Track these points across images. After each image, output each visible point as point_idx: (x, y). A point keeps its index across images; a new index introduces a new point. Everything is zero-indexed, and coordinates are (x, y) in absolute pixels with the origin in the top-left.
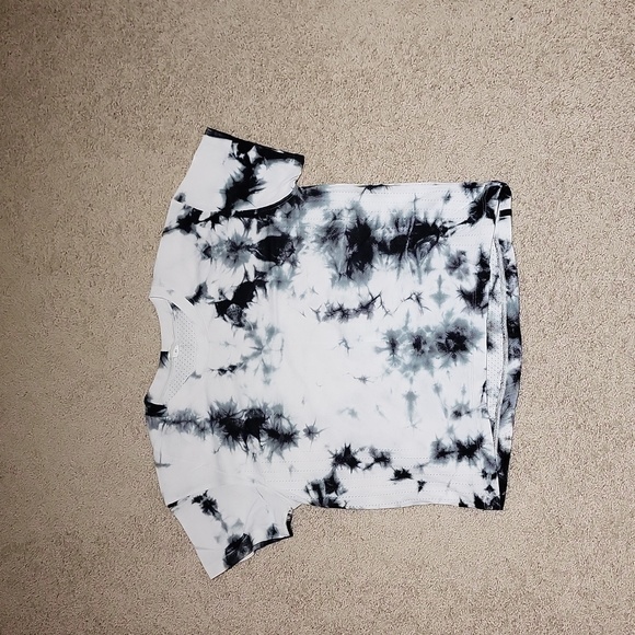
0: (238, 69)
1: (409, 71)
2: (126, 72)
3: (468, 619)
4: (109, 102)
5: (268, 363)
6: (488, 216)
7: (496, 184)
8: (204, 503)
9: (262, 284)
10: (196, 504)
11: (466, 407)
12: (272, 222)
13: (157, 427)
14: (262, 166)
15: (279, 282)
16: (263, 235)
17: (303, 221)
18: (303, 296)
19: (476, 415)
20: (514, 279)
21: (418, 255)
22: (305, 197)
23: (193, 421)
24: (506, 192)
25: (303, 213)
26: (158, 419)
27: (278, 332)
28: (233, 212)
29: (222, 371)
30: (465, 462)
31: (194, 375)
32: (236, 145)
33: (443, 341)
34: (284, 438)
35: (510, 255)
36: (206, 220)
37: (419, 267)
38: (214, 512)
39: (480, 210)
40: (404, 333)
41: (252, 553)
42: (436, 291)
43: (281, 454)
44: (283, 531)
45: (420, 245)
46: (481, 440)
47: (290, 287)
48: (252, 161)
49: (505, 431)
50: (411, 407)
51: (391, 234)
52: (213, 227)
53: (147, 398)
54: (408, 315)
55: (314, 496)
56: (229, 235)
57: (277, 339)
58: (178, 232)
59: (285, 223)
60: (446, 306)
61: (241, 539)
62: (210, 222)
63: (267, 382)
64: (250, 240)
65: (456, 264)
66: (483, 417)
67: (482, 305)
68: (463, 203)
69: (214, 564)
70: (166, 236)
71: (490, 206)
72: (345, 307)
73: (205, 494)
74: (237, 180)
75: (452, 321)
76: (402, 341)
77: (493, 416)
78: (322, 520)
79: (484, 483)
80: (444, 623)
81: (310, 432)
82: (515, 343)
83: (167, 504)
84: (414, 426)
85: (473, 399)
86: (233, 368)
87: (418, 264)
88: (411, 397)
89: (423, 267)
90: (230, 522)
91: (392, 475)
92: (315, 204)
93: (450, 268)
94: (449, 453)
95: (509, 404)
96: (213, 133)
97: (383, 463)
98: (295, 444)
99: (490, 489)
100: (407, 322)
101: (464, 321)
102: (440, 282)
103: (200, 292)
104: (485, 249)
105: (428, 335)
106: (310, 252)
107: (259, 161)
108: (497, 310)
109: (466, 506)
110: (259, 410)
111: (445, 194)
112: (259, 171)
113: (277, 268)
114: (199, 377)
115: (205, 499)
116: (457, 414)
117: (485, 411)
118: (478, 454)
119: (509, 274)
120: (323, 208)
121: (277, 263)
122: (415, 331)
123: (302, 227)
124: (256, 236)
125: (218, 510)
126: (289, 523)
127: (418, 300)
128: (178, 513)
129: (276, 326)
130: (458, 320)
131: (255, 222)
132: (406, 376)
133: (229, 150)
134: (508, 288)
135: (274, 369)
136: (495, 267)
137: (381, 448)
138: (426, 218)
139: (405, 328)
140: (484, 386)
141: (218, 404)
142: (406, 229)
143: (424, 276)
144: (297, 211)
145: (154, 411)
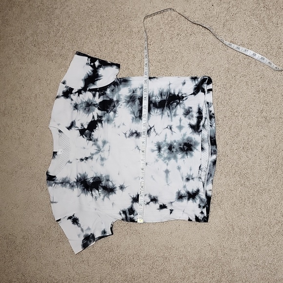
0: (91, 26)
1: (167, 27)
2: (40, 26)
3: (192, 271)
4: (32, 39)
5: (103, 156)
6: (202, 91)
7: (205, 77)
8: (73, 219)
9: (101, 121)
10: (69, 220)
11: (192, 176)
12: (105, 94)
13: (52, 186)
14: (101, 69)
15: (108, 121)
16: (101, 99)
17: (120, 93)
18: (119, 127)
19: (196, 180)
20: (213, 119)
21: (171, 108)
22: (121, 82)
23: (68, 182)
24: (210, 81)
25: (119, 90)
26: (52, 182)
27: (107, 142)
28: (88, 89)
29: (82, 160)
30: (191, 201)
31: (69, 162)
32: (89, 59)
33: (182, 147)
34: (110, 190)
35: (212, 109)
36: (76, 93)
37: (171, 114)
38: (77, 223)
39: (198, 89)
40: (164, 143)
41: (95, 242)
42: (178, 124)
43: (108, 197)
44: (109, 232)
45: (172, 104)
46: (198, 191)
47: (113, 122)
48: (96, 66)
49: (209, 187)
50: (167, 176)
51: (158, 99)
52: (79, 95)
53: (47, 172)
54: (166, 135)
55: (123, 216)
56: (86, 99)
57: (107, 146)
58: (63, 98)
59: (111, 94)
60: (183, 131)
61: (90, 236)
62: (77, 93)
63: (102, 165)
64: (95, 101)
65: (187, 113)
66: (199, 181)
67: (199, 131)
68: (191, 86)
69: (77, 247)
70: (57, 99)
71: (203, 87)
72: (138, 132)
73: (73, 216)
74: (90, 75)
75: (185, 138)
76: (163, 147)
77: (203, 180)
78: (126, 227)
79: (200, 210)
80: (181, 273)
81: (122, 188)
82: (214, 148)
83: (56, 220)
84: (168, 185)
85: (195, 172)
86: (87, 158)
87: (170, 112)
88: (167, 172)
89: (173, 114)
90: (85, 228)
91: (158, 207)
92: (125, 86)
93: (185, 114)
94: (184, 197)
95: (211, 175)
96: (79, 54)
97: (154, 202)
98: (115, 193)
99: (202, 213)
100: (166, 138)
101: (191, 138)
102: (180, 120)
103: (72, 125)
104: (201, 106)
105: (175, 144)
106: (122, 107)
107: (100, 66)
108: (206, 133)
109: (191, 220)
110: (99, 177)
111: (183, 82)
112: (100, 71)
113: (107, 114)
114: (71, 163)
115: (73, 217)
116: (188, 179)
117: (200, 178)
118: (197, 197)
119: (211, 117)
120: (128, 88)
121: (108, 112)
122: (169, 142)
123: (119, 96)
124: (98, 100)
125: (79, 222)
126: (111, 228)
127: (171, 128)
128: (61, 224)
129: (106, 140)
130: (188, 138)
131: (97, 94)
132: (165, 162)
133: (87, 61)
134: (211, 123)
135: (106, 159)
136: (205, 114)
137: (153, 195)
138: (174, 92)
139: (165, 141)
140: (200, 167)
141: (80, 174)
142: (165, 97)
143: (173, 118)
144: (117, 89)
145: (51, 178)
